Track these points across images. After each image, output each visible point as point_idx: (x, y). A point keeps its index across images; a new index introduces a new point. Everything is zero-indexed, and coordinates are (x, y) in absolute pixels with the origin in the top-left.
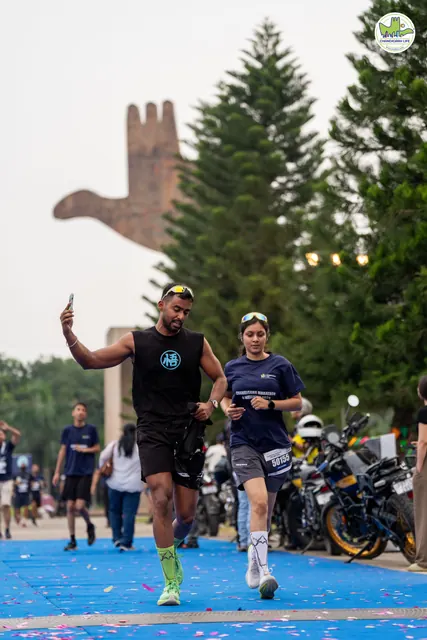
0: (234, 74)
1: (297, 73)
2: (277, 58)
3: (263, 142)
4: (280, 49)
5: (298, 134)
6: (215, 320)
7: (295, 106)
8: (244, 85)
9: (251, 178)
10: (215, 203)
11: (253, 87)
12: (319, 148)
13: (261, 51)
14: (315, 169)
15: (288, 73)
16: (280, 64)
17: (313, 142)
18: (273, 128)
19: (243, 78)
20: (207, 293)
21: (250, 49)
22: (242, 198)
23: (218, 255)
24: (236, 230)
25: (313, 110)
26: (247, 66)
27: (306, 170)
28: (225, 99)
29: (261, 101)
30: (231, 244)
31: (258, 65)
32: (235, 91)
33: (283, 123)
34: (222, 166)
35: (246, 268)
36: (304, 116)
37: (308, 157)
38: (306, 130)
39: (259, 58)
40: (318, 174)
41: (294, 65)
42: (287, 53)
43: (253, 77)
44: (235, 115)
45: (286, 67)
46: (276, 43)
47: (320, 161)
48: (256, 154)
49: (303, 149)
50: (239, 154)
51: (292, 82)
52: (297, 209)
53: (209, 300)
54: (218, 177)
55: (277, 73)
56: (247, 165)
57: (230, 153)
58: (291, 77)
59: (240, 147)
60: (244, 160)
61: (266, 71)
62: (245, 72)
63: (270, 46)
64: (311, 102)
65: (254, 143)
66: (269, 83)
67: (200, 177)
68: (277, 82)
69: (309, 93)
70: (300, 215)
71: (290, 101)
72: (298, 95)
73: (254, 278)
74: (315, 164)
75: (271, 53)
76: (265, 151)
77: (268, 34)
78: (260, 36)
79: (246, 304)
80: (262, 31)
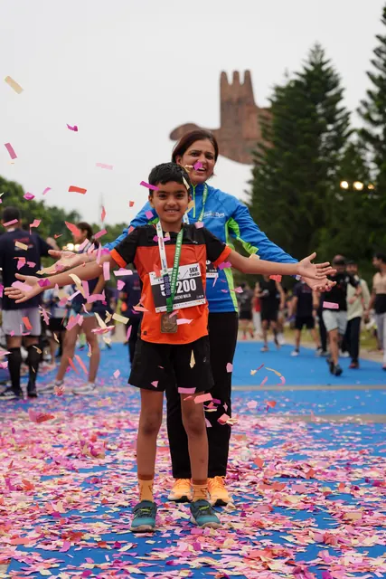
0: (297, 74)
1: (335, 73)
2: (325, 63)
3: (314, 114)
4: (324, 59)
5: (334, 108)
6: (285, 217)
7: (332, 93)
8: (303, 80)
9: (306, 135)
10: (286, 149)
11: (308, 82)
12: (346, 117)
13: (314, 60)
14: (344, 130)
15: (329, 72)
16: (324, 68)
17: (343, 113)
18: (319, 106)
19: (302, 76)
20: (281, 202)
21: (307, 58)
22: (302, 147)
23: (288, 180)
24: (297, 165)
25: (344, 94)
26: (306, 69)
27: (339, 129)
28: (289, 88)
29: (314, 90)
30: (296, 173)
31: (311, 68)
32: (297, 83)
33: (325, 102)
34: (290, 127)
35: (304, 187)
36: (338, 97)
37: (340, 122)
38: (339, 105)
39: (312, 64)
40: (345, 132)
41: (333, 68)
42: (328, 61)
43: (309, 76)
44: (298, 99)
45: (328, 69)
46: (322, 56)
47: (348, 125)
48: (309, 120)
49: (338, 116)
50: (300, 121)
51: (332, 79)
52: (333, 153)
53: (282, 206)
55: (323, 73)
56: (305, 127)
57: (295, 120)
58: (330, 76)
59: (301, 116)
60: (303, 125)
61: (315, 73)
62: (303, 72)
63: (319, 56)
64: (342, 90)
65: (311, 114)
66: (318, 79)
68: (323, 78)
69: (342, 85)
70: (335, 156)
71: (329, 90)
72: (335, 84)
73: (309, 194)
74: (344, 127)
75: (319, 61)
76: (315, 119)
77: (318, 51)
78: (313, 52)
79: (303, 209)
80: (314, 49)
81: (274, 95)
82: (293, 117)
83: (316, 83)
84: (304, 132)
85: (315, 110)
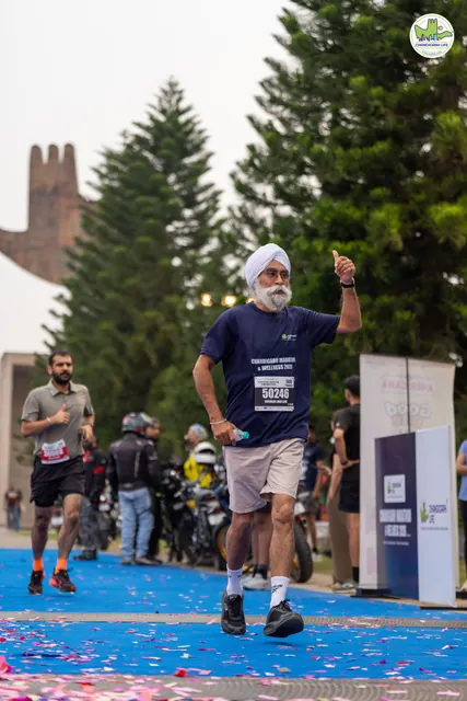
0: (139, 125)
1: (198, 128)
2: (179, 113)
3: (163, 189)
4: (183, 105)
5: (195, 184)
6: (111, 351)
7: (194, 158)
8: (148, 136)
9: (151, 221)
10: (116, 242)
11: (156, 138)
12: (215, 197)
13: (166, 105)
14: (210, 217)
15: (189, 126)
16: (182, 119)
17: (209, 193)
18: (172, 178)
19: (147, 129)
20: (106, 325)
21: (155, 102)
22: (143, 239)
23: (117, 290)
24: (135, 268)
25: (211, 162)
26: (152, 118)
27: (202, 217)
28: (129, 147)
29: (164, 152)
30: (131, 281)
31: (162, 118)
32: (139, 140)
33: (181, 173)
34: (124, 208)
35: (142, 303)
36: (201, 167)
37: (203, 207)
38: (203, 180)
39: (163, 112)
40: (212, 222)
41: (195, 120)
42: (188, 109)
43: (157, 129)
44: (138, 163)
45: (188, 122)
46: (179, 100)
47: (215, 210)
48: (157, 200)
49: (200, 197)
50: (140, 199)
51: (192, 136)
52: (191, 253)
53: (107, 332)
54: (120, 218)
55: (179, 127)
56: (149, 210)
57: (132, 198)
58: (191, 131)
59: (143, 192)
60: (147, 204)
61: (169, 125)
62: (147, 122)
63: (174, 100)
64: (209, 155)
65: (157, 190)
66: (172, 135)
67: (103, 217)
68: (179, 135)
69: (208, 147)
70: (194, 258)
71: (189, 154)
72: (197, 148)
73: (150, 314)
74: (210, 213)
75: (175, 108)
76: (164, 197)
77: (173, 91)
78: (165, 92)
79: (141, 338)
80: (167, 88)
81: (102, 165)
82: (130, 192)
83: (167, 140)
84: (147, 216)
85: (166, 183)
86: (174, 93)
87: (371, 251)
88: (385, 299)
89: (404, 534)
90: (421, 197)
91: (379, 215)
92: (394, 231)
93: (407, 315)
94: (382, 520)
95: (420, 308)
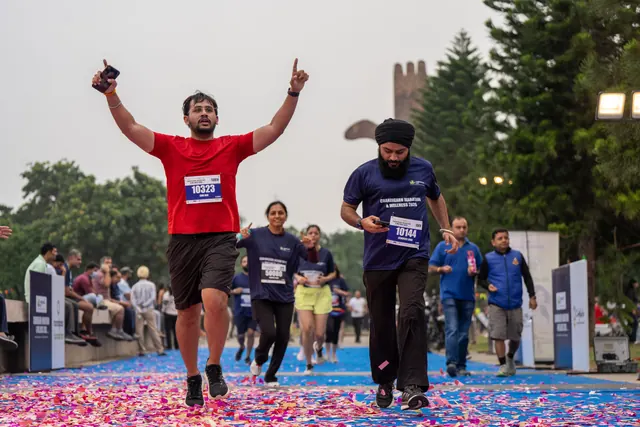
2: (469, 53)
3: (458, 106)
4: (470, 48)
9: (450, 128)
10: (429, 143)
13: (459, 49)
15: (476, 62)
16: (470, 57)
22: (445, 140)
24: (441, 160)
26: (450, 58)
29: (458, 80)
31: (456, 57)
34: (434, 119)
39: (458, 53)
41: (480, 57)
42: (475, 50)
43: (454, 64)
45: (476, 58)
46: (468, 44)
48: (455, 112)
50: (443, 113)
54: (431, 127)
55: (468, 62)
56: (448, 120)
57: (437, 112)
58: (477, 65)
59: (445, 109)
60: (446, 117)
61: (462, 64)
62: (448, 62)
63: (465, 44)
66: (463, 69)
67: (420, 127)
68: (468, 69)
73: (451, 190)
75: (465, 50)
78: (458, 40)
80: (460, 37)
81: (420, 90)
82: (436, 109)
83: (460, 72)
84: (447, 125)
86: (464, 39)
87: (540, 160)
88: (552, 188)
89: (565, 329)
90: (571, 124)
91: (541, 139)
92: (552, 148)
93: (564, 197)
94: (556, 321)
95: (574, 191)
